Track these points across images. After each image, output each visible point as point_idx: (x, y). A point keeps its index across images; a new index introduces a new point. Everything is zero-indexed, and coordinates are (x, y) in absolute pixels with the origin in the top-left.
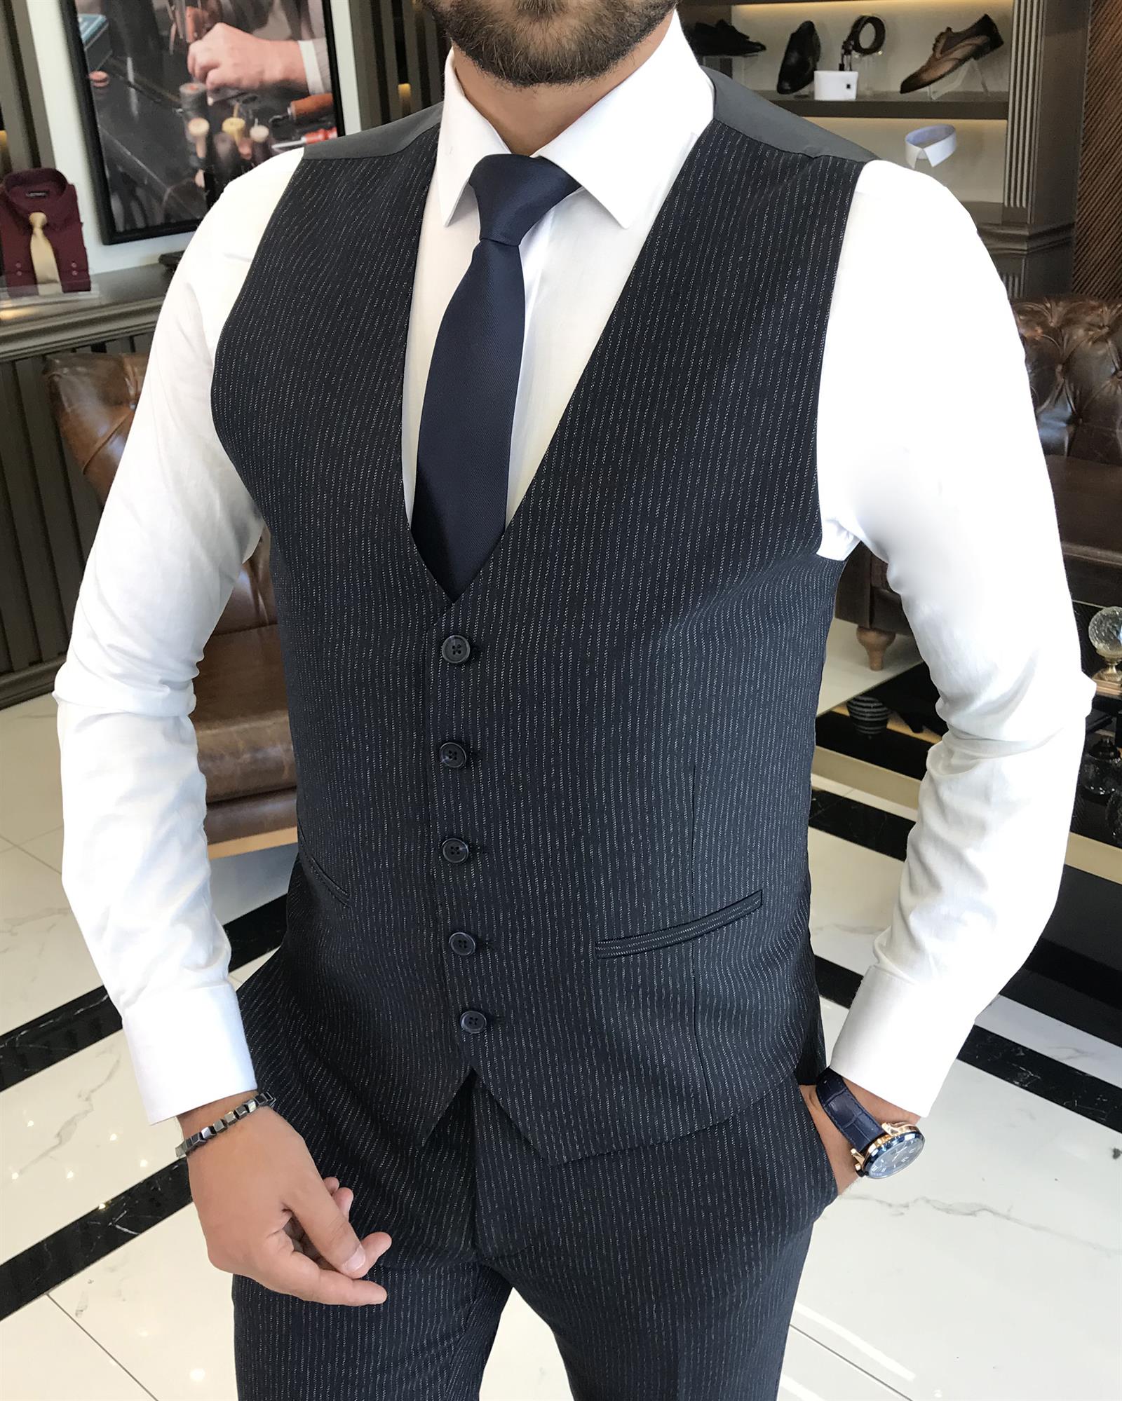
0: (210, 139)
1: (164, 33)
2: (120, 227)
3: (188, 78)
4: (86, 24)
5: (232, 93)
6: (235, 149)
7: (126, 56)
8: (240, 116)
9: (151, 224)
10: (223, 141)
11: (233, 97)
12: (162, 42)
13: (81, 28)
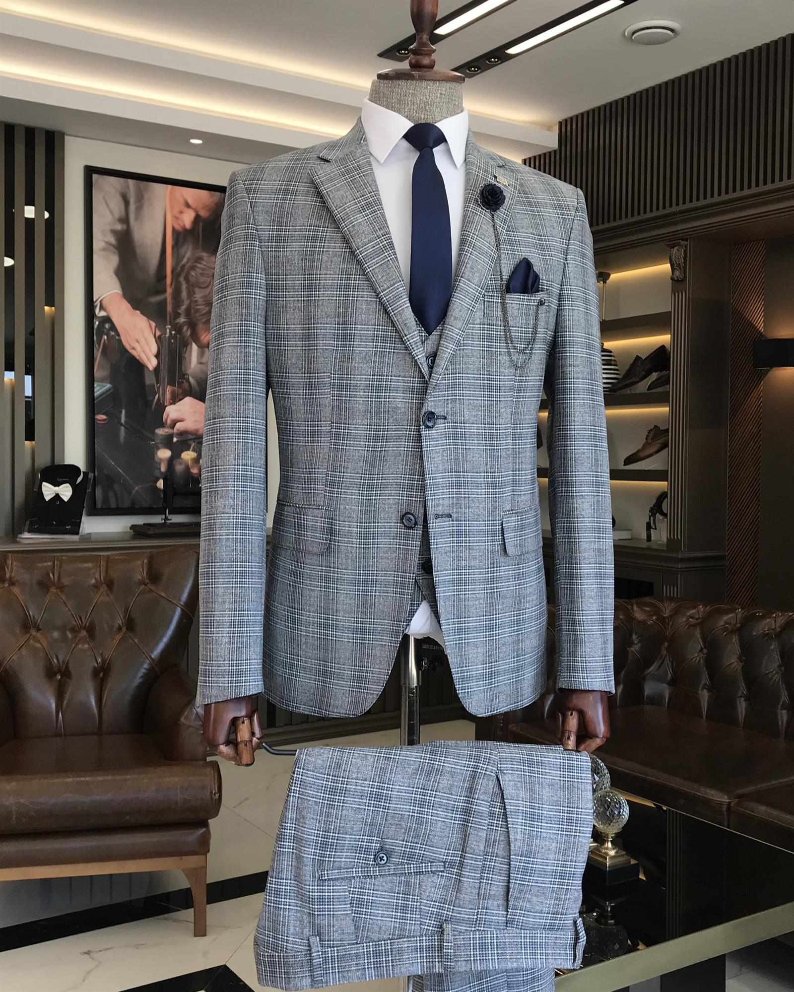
0: (171, 462)
1: (150, 398)
2: (99, 505)
3: (162, 425)
4: (99, 388)
5: (190, 437)
6: (187, 469)
7: (122, 408)
8: (194, 450)
9: (120, 506)
10: (181, 464)
11: (191, 439)
12: (148, 404)
13: (95, 390)
